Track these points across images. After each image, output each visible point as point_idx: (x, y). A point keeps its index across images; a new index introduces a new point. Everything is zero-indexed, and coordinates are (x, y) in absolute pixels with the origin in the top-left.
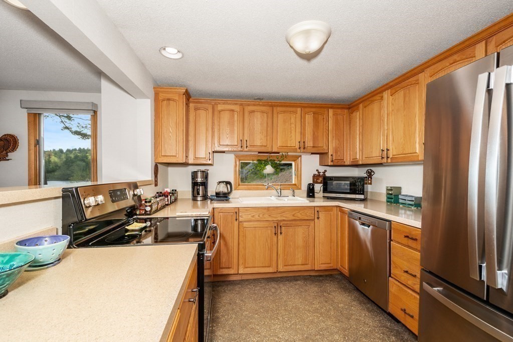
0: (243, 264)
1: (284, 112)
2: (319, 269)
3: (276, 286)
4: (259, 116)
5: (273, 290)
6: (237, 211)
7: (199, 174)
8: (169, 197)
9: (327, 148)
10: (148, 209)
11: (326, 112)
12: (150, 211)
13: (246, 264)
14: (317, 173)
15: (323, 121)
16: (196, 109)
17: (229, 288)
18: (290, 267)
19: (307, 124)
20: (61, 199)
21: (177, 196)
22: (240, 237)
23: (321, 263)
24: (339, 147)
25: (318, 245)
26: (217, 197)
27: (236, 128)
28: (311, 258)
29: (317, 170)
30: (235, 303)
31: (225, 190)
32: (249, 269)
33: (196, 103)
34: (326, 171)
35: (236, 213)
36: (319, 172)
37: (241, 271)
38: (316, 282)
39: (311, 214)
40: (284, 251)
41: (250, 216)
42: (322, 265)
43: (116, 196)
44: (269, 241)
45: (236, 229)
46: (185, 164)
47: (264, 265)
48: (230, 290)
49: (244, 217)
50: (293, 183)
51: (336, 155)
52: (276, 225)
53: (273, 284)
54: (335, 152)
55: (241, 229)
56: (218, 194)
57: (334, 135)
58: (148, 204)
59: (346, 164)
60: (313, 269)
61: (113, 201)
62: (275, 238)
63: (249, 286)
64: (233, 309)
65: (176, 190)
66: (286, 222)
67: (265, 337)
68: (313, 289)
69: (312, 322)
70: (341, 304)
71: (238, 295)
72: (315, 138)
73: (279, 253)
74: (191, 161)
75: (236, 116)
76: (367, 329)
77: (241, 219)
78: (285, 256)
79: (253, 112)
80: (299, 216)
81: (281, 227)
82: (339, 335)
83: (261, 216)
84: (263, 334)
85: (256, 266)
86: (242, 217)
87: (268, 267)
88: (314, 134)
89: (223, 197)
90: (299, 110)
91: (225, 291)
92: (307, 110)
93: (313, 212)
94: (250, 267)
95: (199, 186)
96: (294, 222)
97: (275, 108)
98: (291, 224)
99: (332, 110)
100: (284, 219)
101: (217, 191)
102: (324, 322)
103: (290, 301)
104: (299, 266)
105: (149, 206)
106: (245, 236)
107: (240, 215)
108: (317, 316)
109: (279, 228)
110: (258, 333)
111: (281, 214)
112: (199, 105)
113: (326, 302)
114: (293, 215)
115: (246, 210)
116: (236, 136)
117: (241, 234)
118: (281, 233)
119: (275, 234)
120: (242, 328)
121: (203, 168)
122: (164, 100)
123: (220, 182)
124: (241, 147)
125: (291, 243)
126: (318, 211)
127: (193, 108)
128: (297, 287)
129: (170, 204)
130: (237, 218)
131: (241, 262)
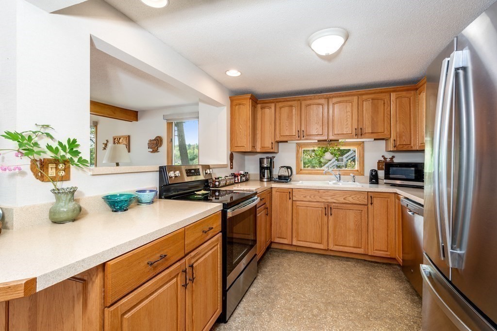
0: (296, 237)
1: (339, 102)
2: (373, 254)
3: (325, 261)
4: (315, 109)
5: (320, 264)
6: (291, 192)
7: (265, 161)
8: (239, 177)
9: (389, 133)
10: (217, 183)
11: (388, 97)
12: (219, 185)
13: (299, 238)
14: (382, 159)
15: (384, 106)
16: (262, 108)
17: (283, 255)
18: (341, 247)
19: (364, 111)
20: (158, 172)
21: (249, 177)
22: (293, 214)
23: (375, 249)
24: (403, 132)
25: (372, 231)
26: (279, 179)
27: (294, 121)
28: (364, 242)
29: (383, 156)
30: (283, 265)
31: (286, 174)
32: (301, 242)
33: (263, 103)
34: (393, 157)
35: (290, 193)
36: (385, 158)
37: (294, 243)
38: (367, 266)
39: (364, 199)
40: (335, 231)
41: (302, 196)
42: (376, 251)
43: (191, 173)
44: (320, 220)
45: (290, 206)
46: (253, 153)
47: (315, 242)
48: (283, 256)
49: (297, 196)
50: (356, 169)
51: (400, 140)
52: (326, 206)
53: (323, 260)
54: (400, 137)
55: (294, 207)
56: (280, 177)
57: (398, 119)
58: (217, 180)
59: (414, 148)
60: (367, 253)
61: (188, 176)
62: (325, 218)
63: (300, 257)
64: (279, 269)
65: (248, 173)
66: (336, 205)
67: (294, 292)
68: (361, 270)
69: (342, 294)
70: (383, 288)
71: (287, 261)
72: (374, 123)
73: (330, 232)
74: (258, 150)
75: (294, 110)
76: (398, 314)
77: (294, 199)
78: (335, 236)
79: (310, 105)
80: (350, 199)
81: (331, 208)
82: (363, 310)
83: (312, 197)
84: (294, 290)
85: (308, 241)
86: (295, 197)
87: (319, 243)
88: (373, 119)
89: (283, 179)
90: (355, 98)
91: (279, 256)
92: (364, 97)
93: (366, 197)
94: (302, 241)
95: (265, 170)
96: (344, 205)
97: (330, 100)
98: (341, 207)
99: (395, 94)
100: (335, 201)
101: (279, 175)
102: (353, 297)
103: (330, 275)
104: (351, 248)
105: (218, 182)
106: (297, 213)
107: (294, 194)
108: (350, 291)
109: (330, 209)
110: (290, 289)
111: (331, 197)
112: (264, 105)
113: (367, 283)
114: (344, 199)
115: (299, 191)
116: (294, 128)
117: (294, 211)
118: (331, 214)
119: (326, 214)
120: (279, 282)
121: (270, 155)
122: (236, 105)
123: (282, 167)
124: (299, 137)
125: (342, 226)
126: (371, 197)
127: (260, 108)
128: (344, 266)
129: (240, 183)
130: (291, 197)
131: (294, 235)
